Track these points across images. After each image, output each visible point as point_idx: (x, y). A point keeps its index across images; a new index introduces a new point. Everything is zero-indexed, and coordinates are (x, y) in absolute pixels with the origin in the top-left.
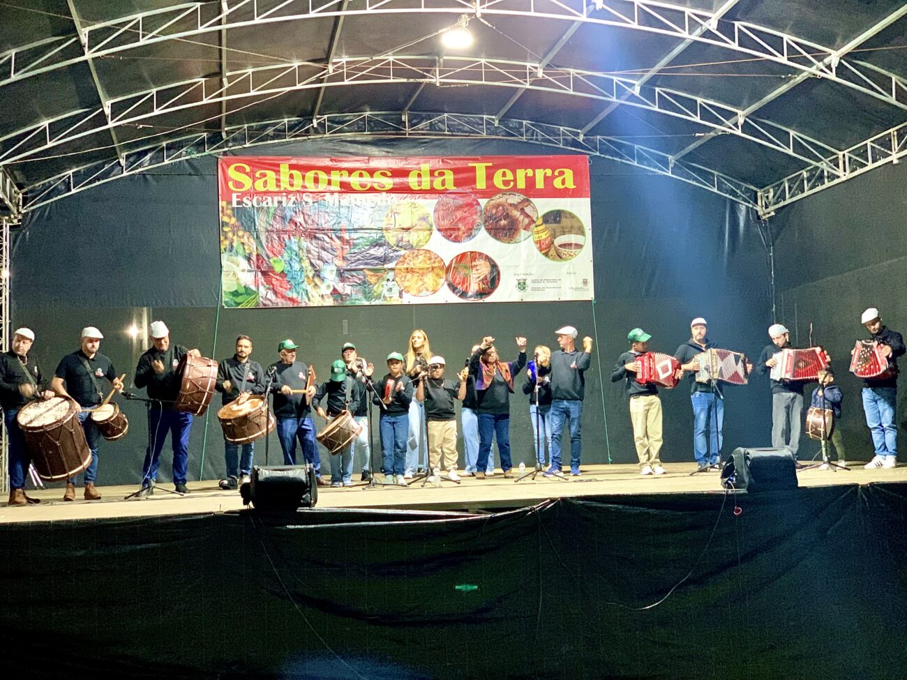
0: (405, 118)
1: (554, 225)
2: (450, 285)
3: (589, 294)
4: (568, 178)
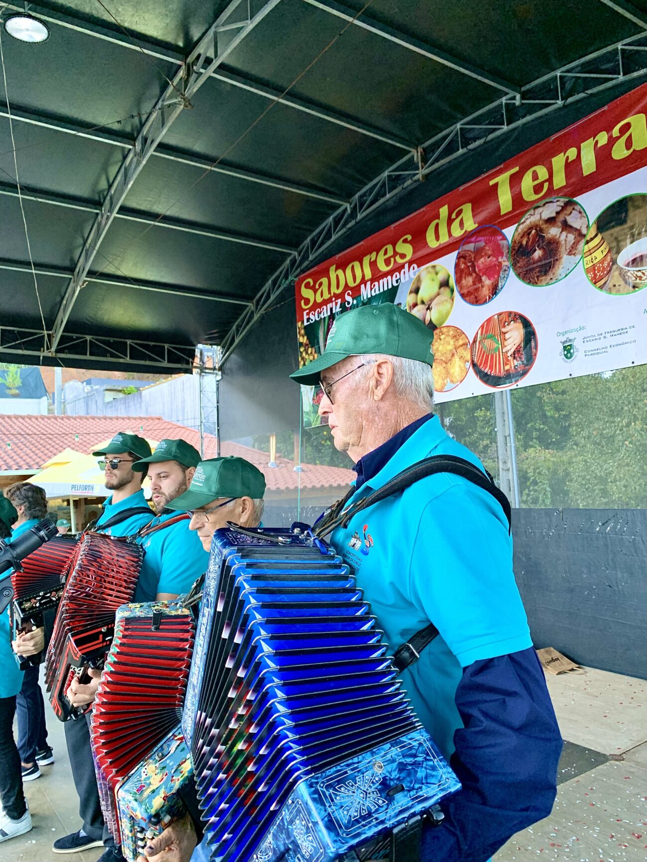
0: (417, 157)
1: (616, 230)
4: (637, 132)
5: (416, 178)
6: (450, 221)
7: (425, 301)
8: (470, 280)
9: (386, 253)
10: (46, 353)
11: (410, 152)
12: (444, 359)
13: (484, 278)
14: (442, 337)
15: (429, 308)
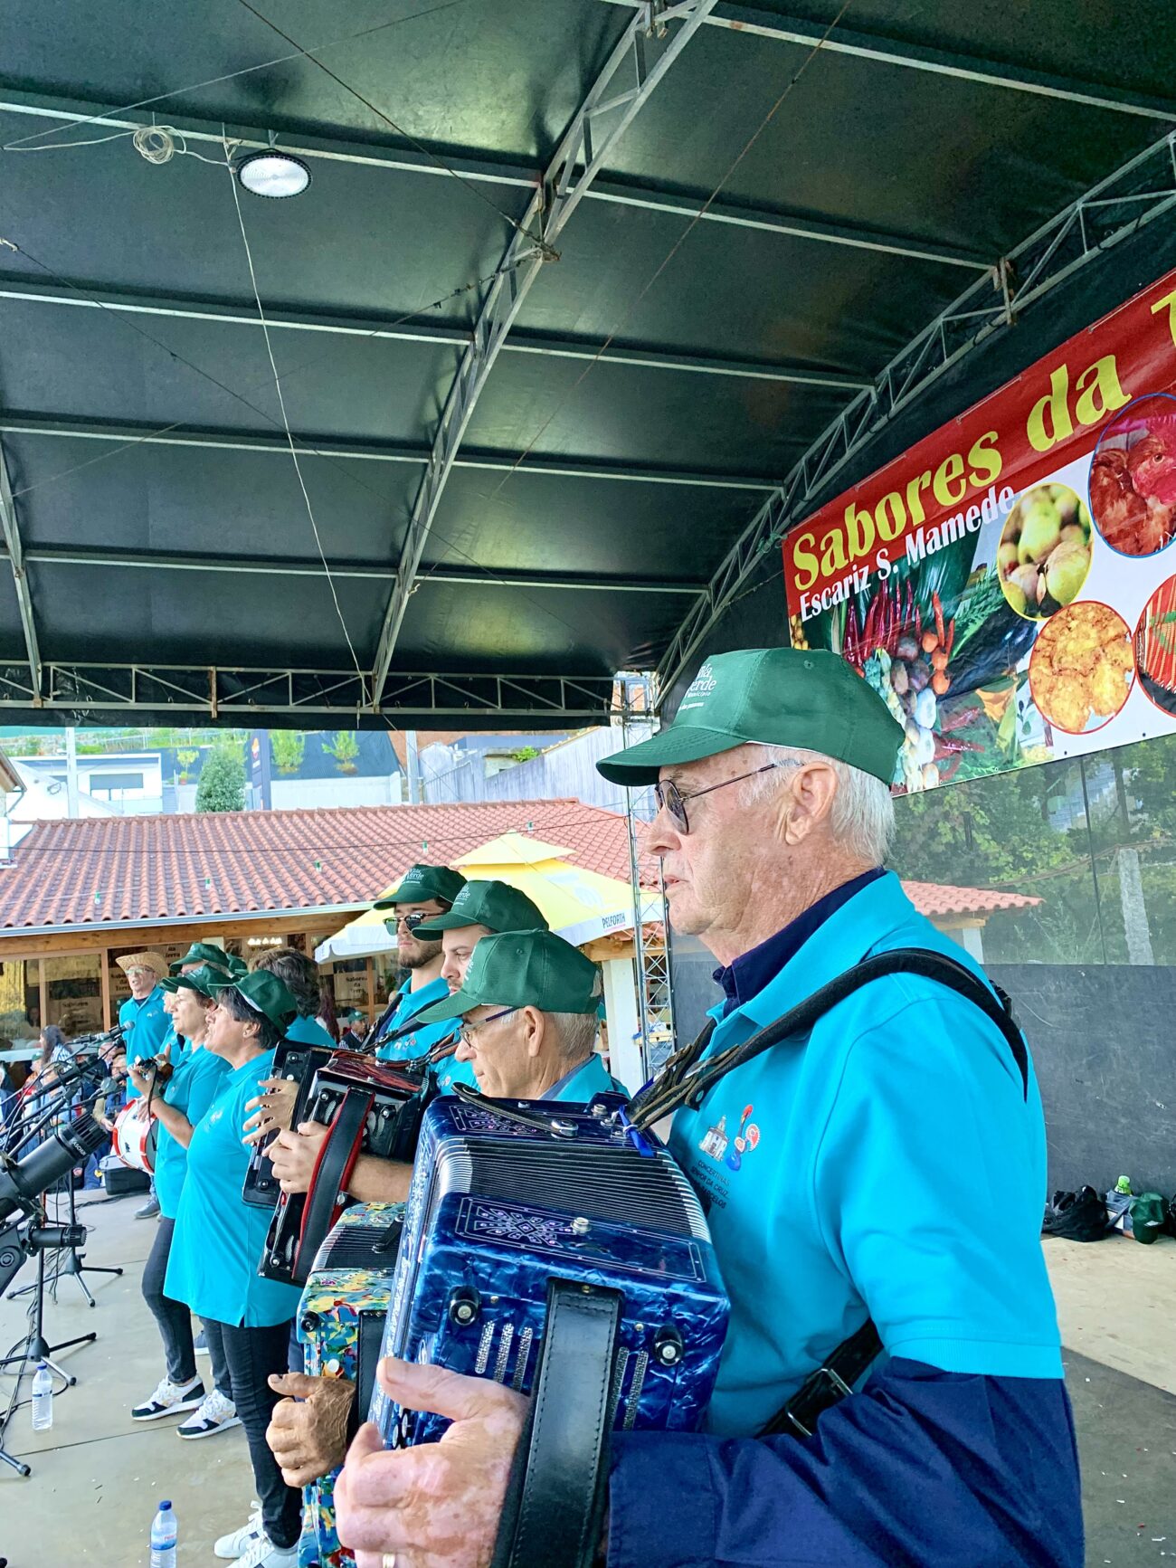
0: (998, 280)
2: (1147, 683)
5: (999, 320)
6: (1073, 396)
7: (1033, 556)
8: (1122, 507)
9: (949, 471)
10: (366, 709)
11: (985, 271)
12: (1079, 667)
13: (1150, 501)
14: (1073, 624)
15: (1041, 570)
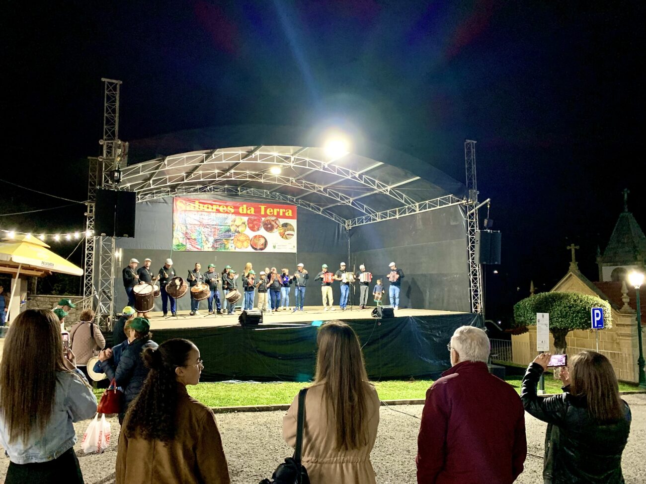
0: (239, 189)
1: (285, 228)
2: (251, 246)
3: (295, 251)
4: (289, 213)
8: (251, 225)
13: (255, 226)
15: (238, 227)
